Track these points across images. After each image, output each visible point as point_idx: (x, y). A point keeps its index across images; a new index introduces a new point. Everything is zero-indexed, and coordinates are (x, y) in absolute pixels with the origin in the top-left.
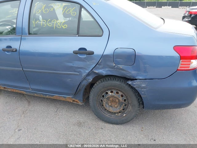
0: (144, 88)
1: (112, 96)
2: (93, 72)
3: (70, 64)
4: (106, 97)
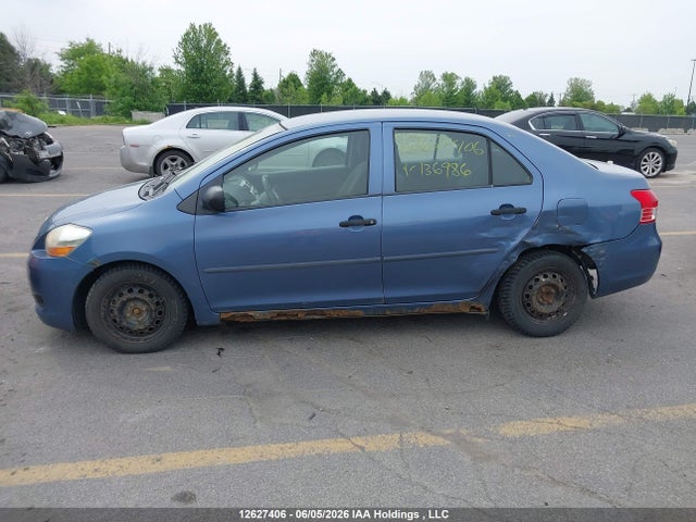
0: (603, 255)
1: (549, 284)
2: (523, 243)
3: (485, 235)
4: (536, 287)
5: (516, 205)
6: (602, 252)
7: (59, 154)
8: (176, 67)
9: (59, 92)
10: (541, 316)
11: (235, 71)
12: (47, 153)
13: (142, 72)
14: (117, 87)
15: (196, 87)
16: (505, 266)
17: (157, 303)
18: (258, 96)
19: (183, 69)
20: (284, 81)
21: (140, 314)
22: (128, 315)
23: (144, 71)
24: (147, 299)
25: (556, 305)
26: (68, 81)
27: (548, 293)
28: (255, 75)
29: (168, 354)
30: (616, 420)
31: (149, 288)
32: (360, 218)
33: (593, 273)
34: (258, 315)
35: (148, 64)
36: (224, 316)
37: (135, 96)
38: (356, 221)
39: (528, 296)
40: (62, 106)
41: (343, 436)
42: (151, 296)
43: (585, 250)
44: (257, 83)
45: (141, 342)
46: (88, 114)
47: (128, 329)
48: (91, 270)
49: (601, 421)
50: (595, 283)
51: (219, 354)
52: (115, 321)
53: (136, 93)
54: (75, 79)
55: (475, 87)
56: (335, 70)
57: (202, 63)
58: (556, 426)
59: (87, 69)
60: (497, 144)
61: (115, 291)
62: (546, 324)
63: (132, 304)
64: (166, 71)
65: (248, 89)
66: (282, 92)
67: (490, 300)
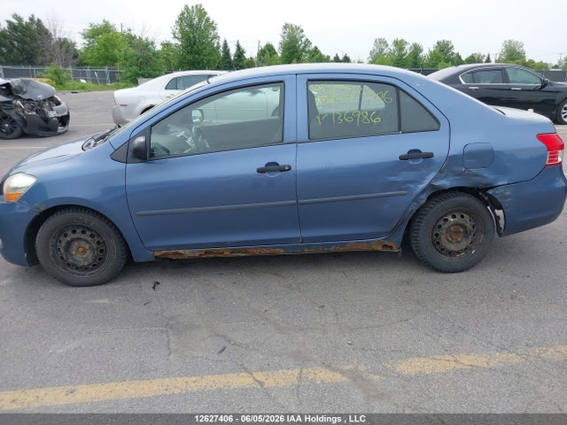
0: (509, 196)
2: (430, 186)
3: (393, 178)
4: (445, 226)
5: (424, 150)
6: (508, 193)
7: (65, 114)
8: (174, 42)
9: (81, 64)
10: (450, 253)
11: (221, 43)
12: (55, 112)
13: (145, 46)
14: (126, 59)
15: (190, 57)
16: (414, 207)
17: (98, 243)
18: (241, 64)
19: (179, 43)
20: (262, 50)
21: (84, 251)
22: (74, 253)
23: (147, 45)
24: (89, 239)
25: (464, 245)
26: (90, 55)
27: (457, 232)
28: (238, 47)
29: (109, 287)
30: (514, 359)
31: (89, 229)
32: (276, 164)
33: (499, 213)
34: (187, 253)
35: (150, 40)
36: (157, 254)
37: (141, 66)
38: (272, 167)
39: (437, 235)
40: (84, 75)
41: (246, 370)
42: (92, 236)
43: (490, 192)
44: (240, 53)
45: (87, 276)
46: (104, 82)
47: (73, 265)
48: (38, 214)
49: (499, 359)
50: (502, 222)
51: (154, 288)
52: (62, 258)
53: (141, 63)
54: (95, 54)
55: (421, 51)
56: (303, 40)
57: (194, 37)
58: (453, 364)
59: (104, 45)
60: (406, 92)
61: (61, 231)
62: (454, 261)
63: (76, 244)
64: (166, 45)
65: (232, 58)
66: (260, 60)
67: (401, 239)
